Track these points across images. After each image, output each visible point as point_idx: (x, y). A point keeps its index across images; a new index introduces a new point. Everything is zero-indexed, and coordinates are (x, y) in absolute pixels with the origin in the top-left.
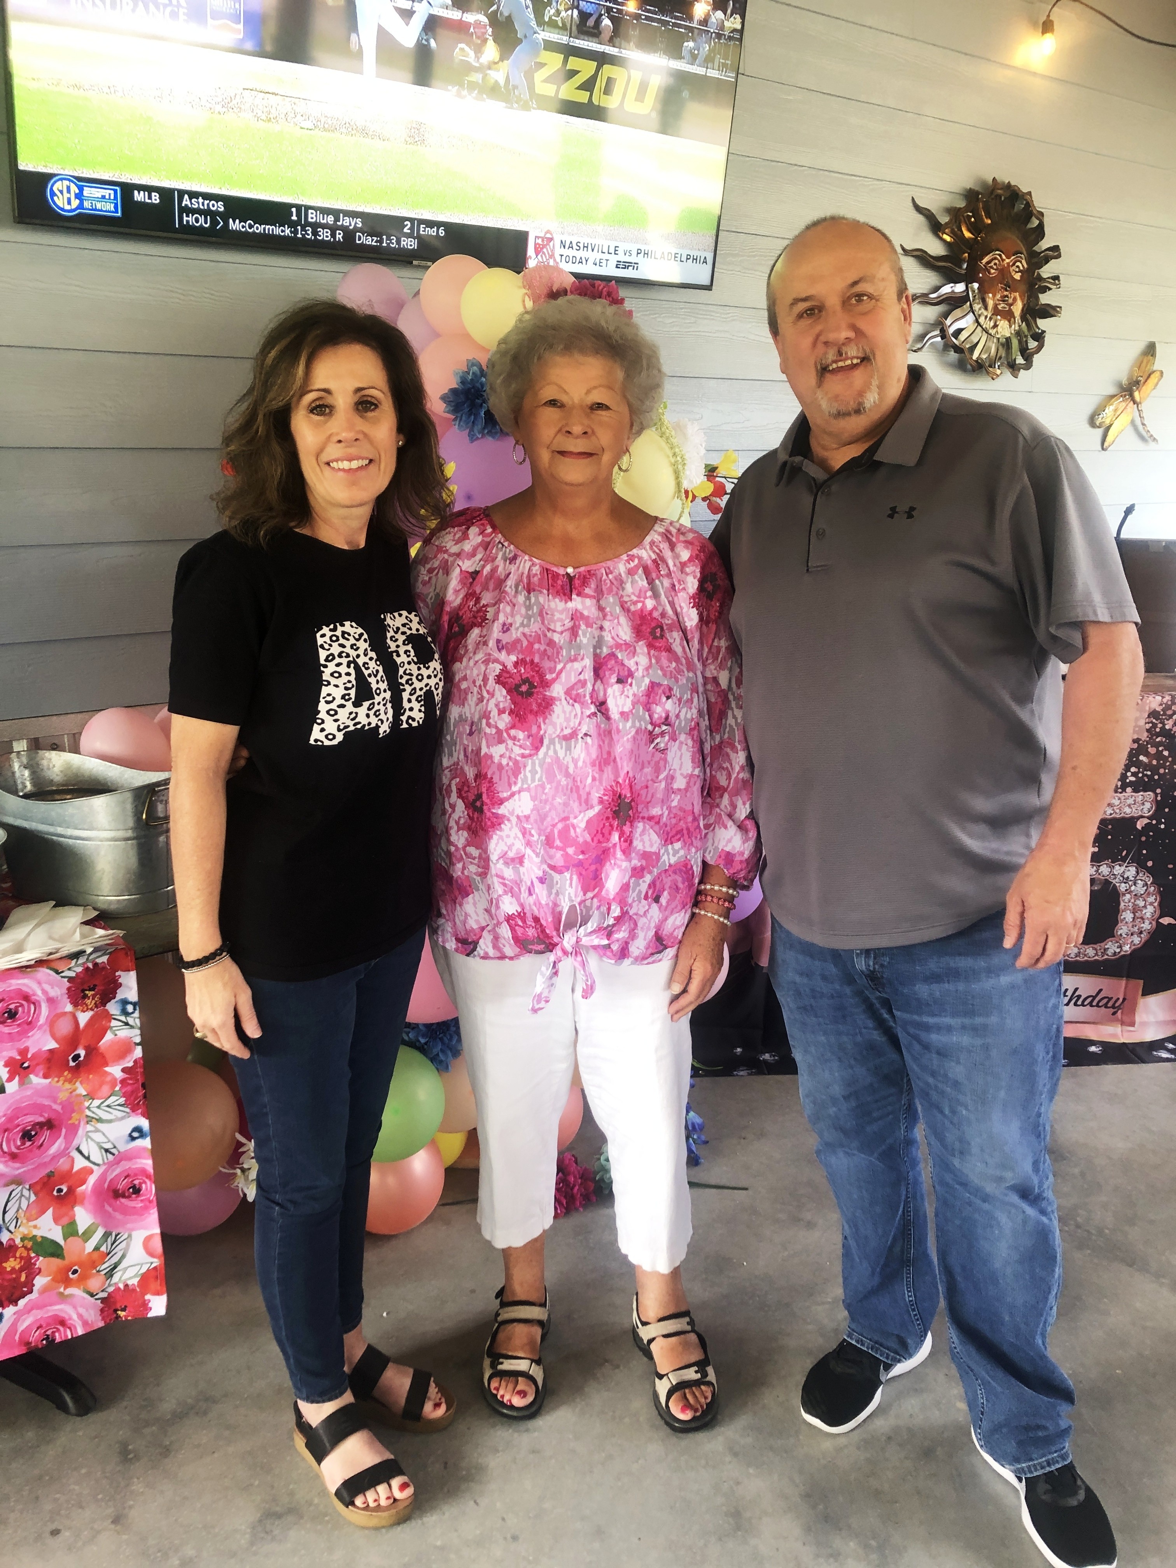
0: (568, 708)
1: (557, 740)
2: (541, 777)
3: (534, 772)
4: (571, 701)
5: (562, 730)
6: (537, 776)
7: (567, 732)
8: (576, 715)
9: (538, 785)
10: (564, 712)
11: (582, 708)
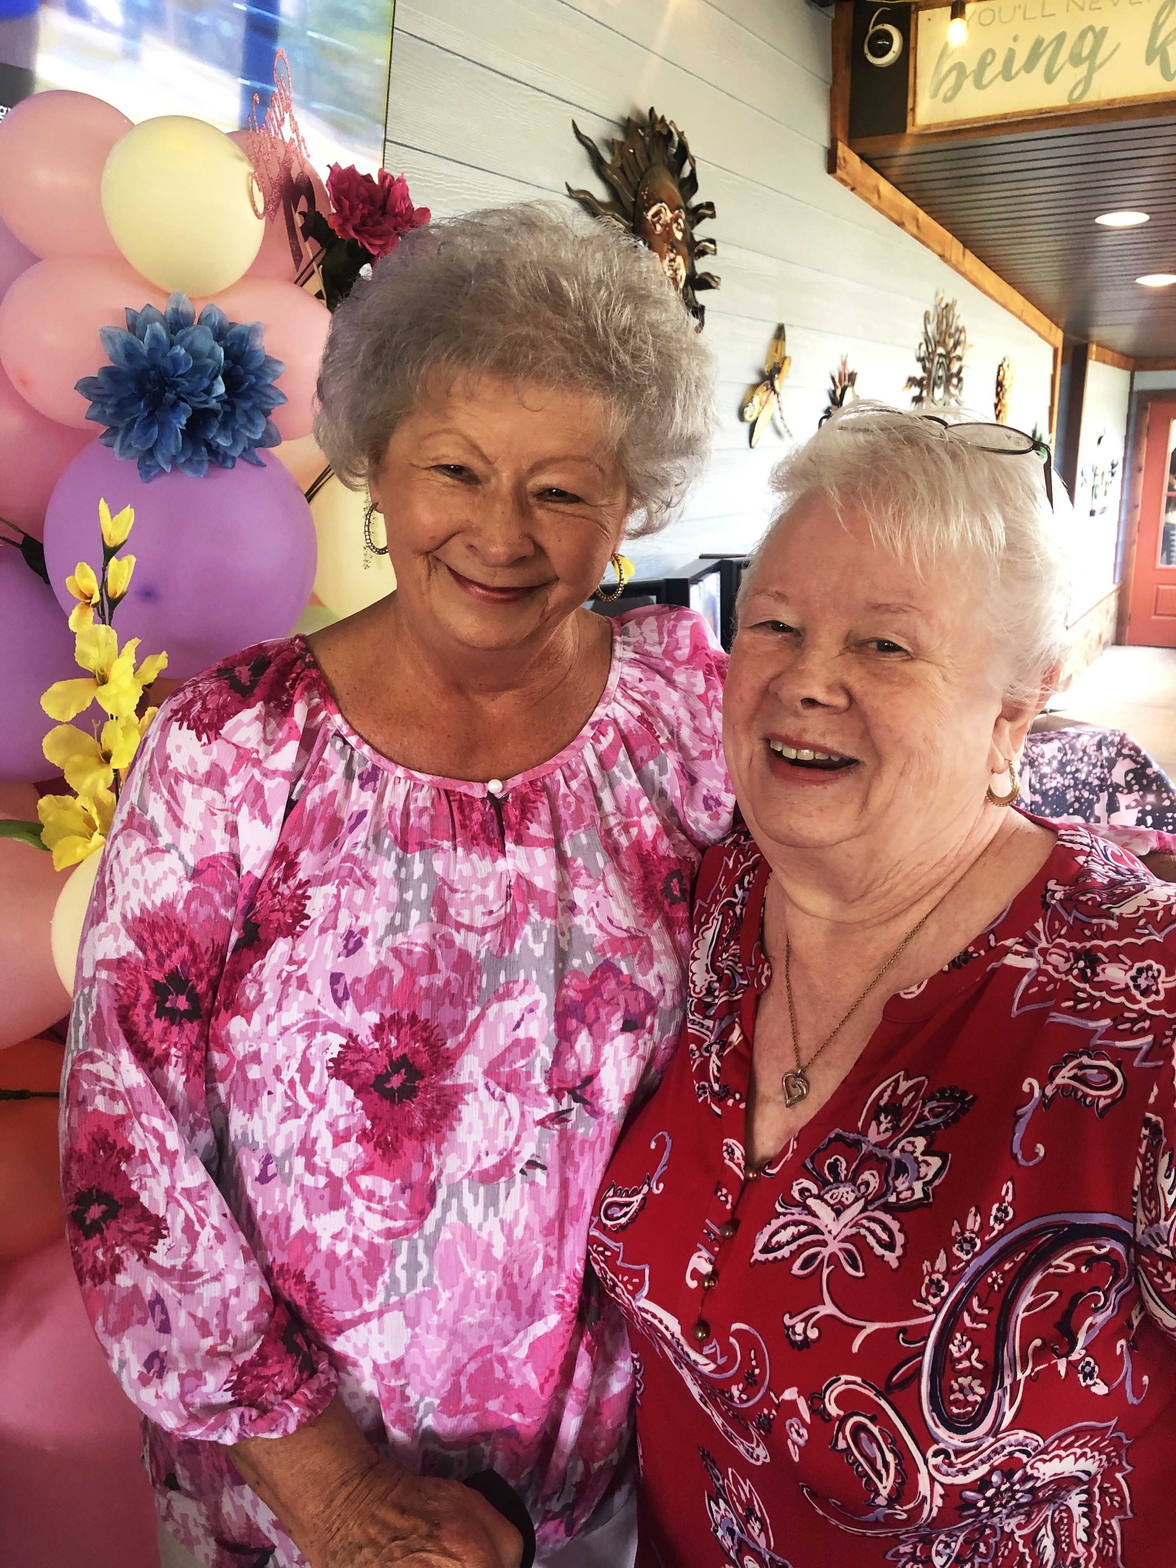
0: (493, 1107)
1: (466, 1182)
2: (430, 1276)
3: (413, 1267)
4: (498, 1091)
5: (479, 1158)
6: (421, 1275)
7: (489, 1162)
8: (510, 1119)
9: (423, 1294)
10: (483, 1116)
11: (522, 1104)
